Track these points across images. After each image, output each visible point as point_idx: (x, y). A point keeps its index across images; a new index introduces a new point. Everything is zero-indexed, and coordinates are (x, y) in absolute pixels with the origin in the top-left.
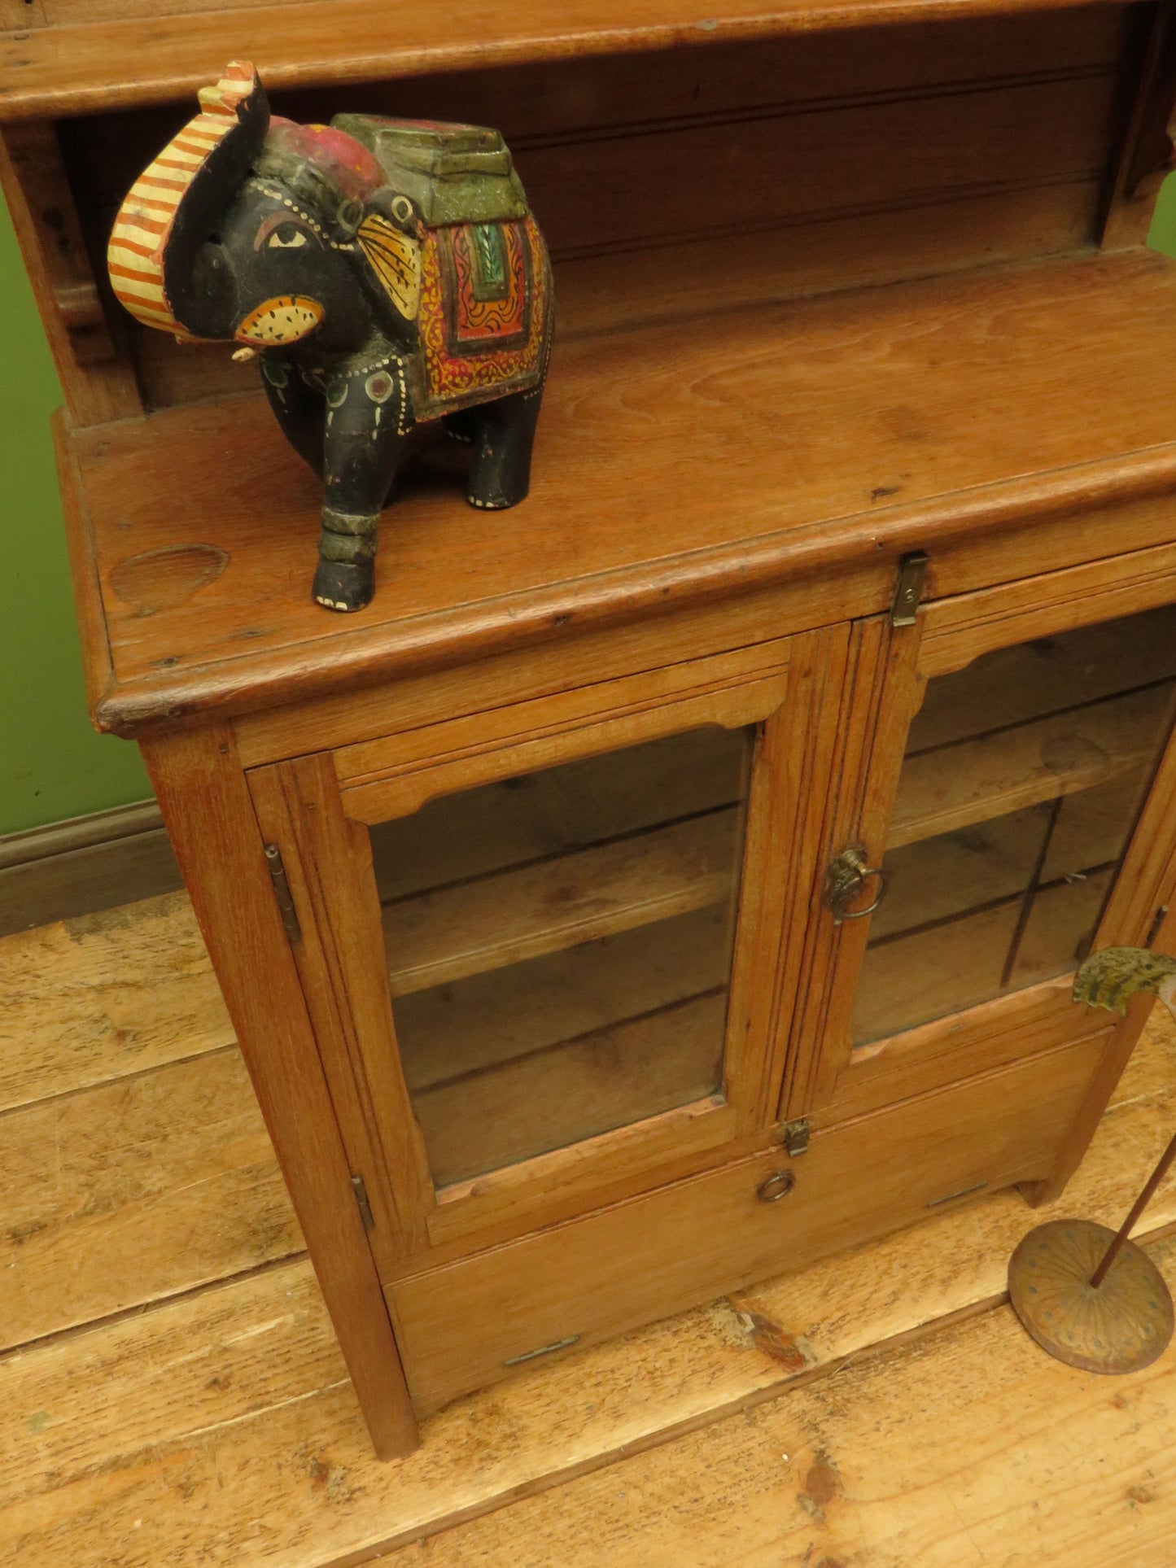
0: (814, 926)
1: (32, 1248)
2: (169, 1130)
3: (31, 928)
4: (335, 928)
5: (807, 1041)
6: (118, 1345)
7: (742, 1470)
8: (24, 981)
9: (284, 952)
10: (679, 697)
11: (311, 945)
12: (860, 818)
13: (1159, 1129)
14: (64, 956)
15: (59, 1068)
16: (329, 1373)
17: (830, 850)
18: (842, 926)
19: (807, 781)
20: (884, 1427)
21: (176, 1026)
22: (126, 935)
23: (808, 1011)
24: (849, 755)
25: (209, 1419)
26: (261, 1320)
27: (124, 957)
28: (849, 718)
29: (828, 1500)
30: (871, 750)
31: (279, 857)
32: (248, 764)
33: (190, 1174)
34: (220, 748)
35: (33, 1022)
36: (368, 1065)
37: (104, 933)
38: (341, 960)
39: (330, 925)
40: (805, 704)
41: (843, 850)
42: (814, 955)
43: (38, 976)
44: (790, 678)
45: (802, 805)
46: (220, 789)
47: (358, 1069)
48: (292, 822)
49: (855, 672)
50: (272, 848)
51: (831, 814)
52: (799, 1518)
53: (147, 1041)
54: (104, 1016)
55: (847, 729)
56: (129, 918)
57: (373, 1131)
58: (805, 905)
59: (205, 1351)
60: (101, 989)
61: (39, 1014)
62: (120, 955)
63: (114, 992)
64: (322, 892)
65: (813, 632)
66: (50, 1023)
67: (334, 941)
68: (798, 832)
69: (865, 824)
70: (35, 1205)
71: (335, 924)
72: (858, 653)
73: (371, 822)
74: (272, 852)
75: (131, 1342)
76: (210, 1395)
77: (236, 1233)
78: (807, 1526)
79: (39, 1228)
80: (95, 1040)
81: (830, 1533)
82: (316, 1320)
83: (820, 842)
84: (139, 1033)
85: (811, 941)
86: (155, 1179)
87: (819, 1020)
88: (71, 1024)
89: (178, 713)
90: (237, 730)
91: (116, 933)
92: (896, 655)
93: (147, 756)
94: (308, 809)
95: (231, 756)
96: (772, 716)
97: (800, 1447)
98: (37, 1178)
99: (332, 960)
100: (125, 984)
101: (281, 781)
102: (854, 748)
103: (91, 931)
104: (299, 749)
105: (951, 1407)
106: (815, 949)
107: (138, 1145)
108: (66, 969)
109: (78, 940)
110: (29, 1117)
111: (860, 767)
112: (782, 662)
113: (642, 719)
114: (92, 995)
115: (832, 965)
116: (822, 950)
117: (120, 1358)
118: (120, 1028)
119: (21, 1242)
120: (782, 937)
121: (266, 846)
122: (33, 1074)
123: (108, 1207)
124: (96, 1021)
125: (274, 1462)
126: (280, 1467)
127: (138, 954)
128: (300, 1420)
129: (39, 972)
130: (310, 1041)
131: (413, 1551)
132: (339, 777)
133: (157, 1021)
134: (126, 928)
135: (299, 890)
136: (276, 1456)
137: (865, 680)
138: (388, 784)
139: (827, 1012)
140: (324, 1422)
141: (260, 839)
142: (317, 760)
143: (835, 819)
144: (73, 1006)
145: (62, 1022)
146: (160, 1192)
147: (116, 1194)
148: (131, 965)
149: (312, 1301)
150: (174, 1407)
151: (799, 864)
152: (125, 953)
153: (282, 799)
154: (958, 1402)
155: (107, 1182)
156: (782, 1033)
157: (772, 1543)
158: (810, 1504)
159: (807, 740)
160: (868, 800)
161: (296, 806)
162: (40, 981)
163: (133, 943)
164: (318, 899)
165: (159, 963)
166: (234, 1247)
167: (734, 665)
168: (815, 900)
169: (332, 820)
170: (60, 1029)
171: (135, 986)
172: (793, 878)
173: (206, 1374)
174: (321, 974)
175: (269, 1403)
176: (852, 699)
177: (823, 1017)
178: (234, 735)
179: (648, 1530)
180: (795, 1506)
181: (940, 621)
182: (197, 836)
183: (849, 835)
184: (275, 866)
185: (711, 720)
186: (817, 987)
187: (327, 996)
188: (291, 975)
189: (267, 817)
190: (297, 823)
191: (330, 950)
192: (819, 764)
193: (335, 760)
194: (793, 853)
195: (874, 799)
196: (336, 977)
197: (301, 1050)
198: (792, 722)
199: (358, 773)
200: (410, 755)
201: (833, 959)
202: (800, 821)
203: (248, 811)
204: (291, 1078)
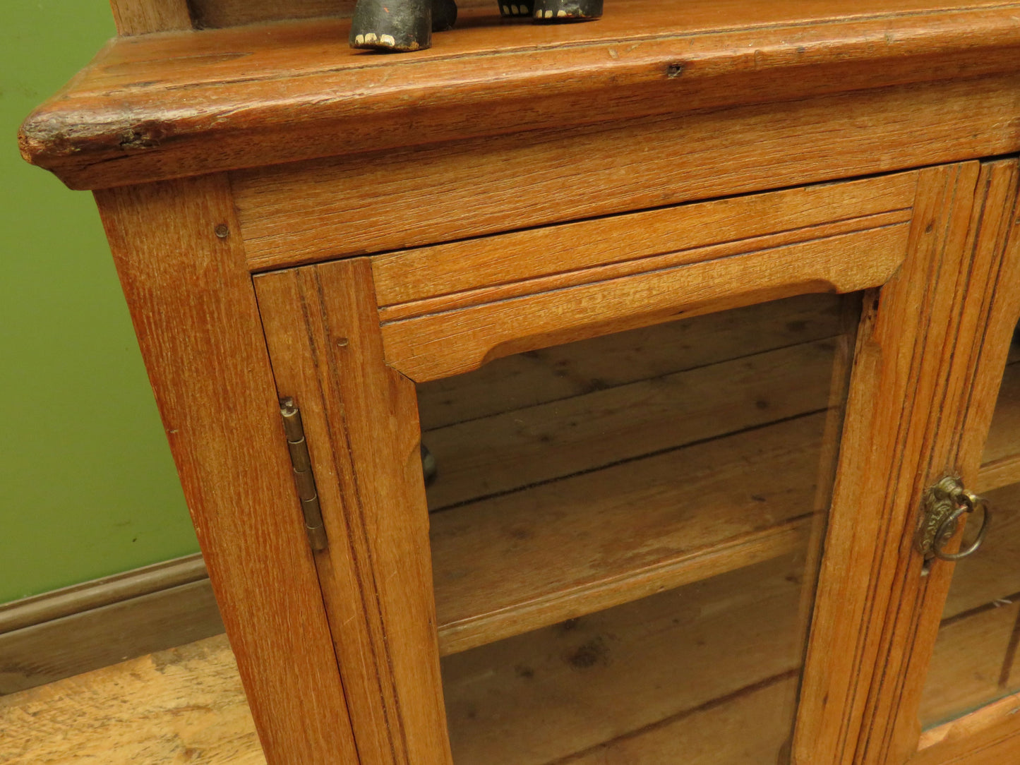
0: (902, 576)
3: (125, 660)
4: (372, 536)
5: (880, 721)
8: (112, 706)
9: (306, 566)
10: (795, 236)
11: (340, 559)
12: (961, 435)
14: (149, 683)
17: (927, 476)
18: (929, 576)
19: (914, 380)
21: (236, 743)
22: (202, 665)
23: (885, 684)
24: (960, 348)
27: (198, 684)
28: (964, 298)
30: (981, 347)
31: (299, 415)
32: (256, 262)
34: (217, 231)
35: (116, 742)
36: (410, 738)
37: (183, 663)
38: (378, 585)
39: (365, 532)
40: (923, 270)
41: (941, 476)
42: (898, 613)
43: (125, 702)
44: (912, 229)
45: (906, 412)
46: (218, 301)
47: (397, 743)
48: (316, 366)
49: (977, 236)
50: (290, 404)
51: (933, 426)
53: (210, 757)
54: (176, 735)
55: (961, 314)
56: (206, 650)
58: (895, 545)
60: (176, 712)
61: (121, 735)
62: (195, 682)
63: (187, 714)
64: (356, 480)
65: (941, 168)
66: (129, 743)
67: (370, 557)
68: (900, 447)
69: (965, 445)
71: (371, 527)
72: (983, 207)
73: (420, 378)
74: (290, 410)
80: (166, 758)
83: (919, 465)
84: (204, 750)
85: (897, 592)
87: (894, 696)
88: (147, 744)
89: (147, 137)
90: (241, 205)
91: (193, 664)
94: (339, 346)
95: (232, 245)
96: (888, 282)
99: (367, 585)
100: (197, 707)
101: (302, 298)
102: (965, 337)
103: (173, 662)
104: (326, 248)
106: (900, 605)
108: (149, 695)
109: (162, 670)
111: (968, 368)
112: (906, 205)
113: (750, 263)
114: (168, 717)
115: (914, 627)
116: (906, 608)
118: (188, 746)
120: (869, 587)
121: (282, 402)
124: (168, 741)
127: (210, 681)
129: (127, 698)
130: (338, 701)
132: (380, 302)
133: (220, 739)
134: (202, 659)
135: (324, 472)
137: (987, 245)
138: (443, 320)
139: (903, 687)
141: (273, 390)
142: (351, 268)
143: (937, 434)
144: (152, 727)
145: (140, 742)
148: (203, 690)
151: (895, 492)
152: (199, 680)
153: (303, 327)
156: (857, 713)
159: (920, 322)
160: (972, 411)
161: (321, 340)
162: (127, 705)
163: (207, 671)
164: (350, 491)
165: (227, 688)
167: (854, 200)
168: (907, 542)
169: (369, 370)
170: (137, 748)
171: (205, 708)
172: (887, 511)
174: (354, 607)
176: (970, 273)
177: (899, 692)
178: (237, 210)
182: (187, 374)
183: (948, 459)
184: (294, 433)
185: (824, 276)
186: (897, 654)
187: (361, 637)
188: (315, 602)
189: (283, 355)
190: (324, 368)
191: (365, 569)
192: (929, 357)
193: (375, 273)
194: (892, 472)
195: (977, 413)
196: (373, 609)
197: (328, 715)
198: (908, 293)
199: (405, 298)
200: (471, 278)
201: (915, 619)
202: (902, 433)
203: (257, 339)
204: (316, 755)
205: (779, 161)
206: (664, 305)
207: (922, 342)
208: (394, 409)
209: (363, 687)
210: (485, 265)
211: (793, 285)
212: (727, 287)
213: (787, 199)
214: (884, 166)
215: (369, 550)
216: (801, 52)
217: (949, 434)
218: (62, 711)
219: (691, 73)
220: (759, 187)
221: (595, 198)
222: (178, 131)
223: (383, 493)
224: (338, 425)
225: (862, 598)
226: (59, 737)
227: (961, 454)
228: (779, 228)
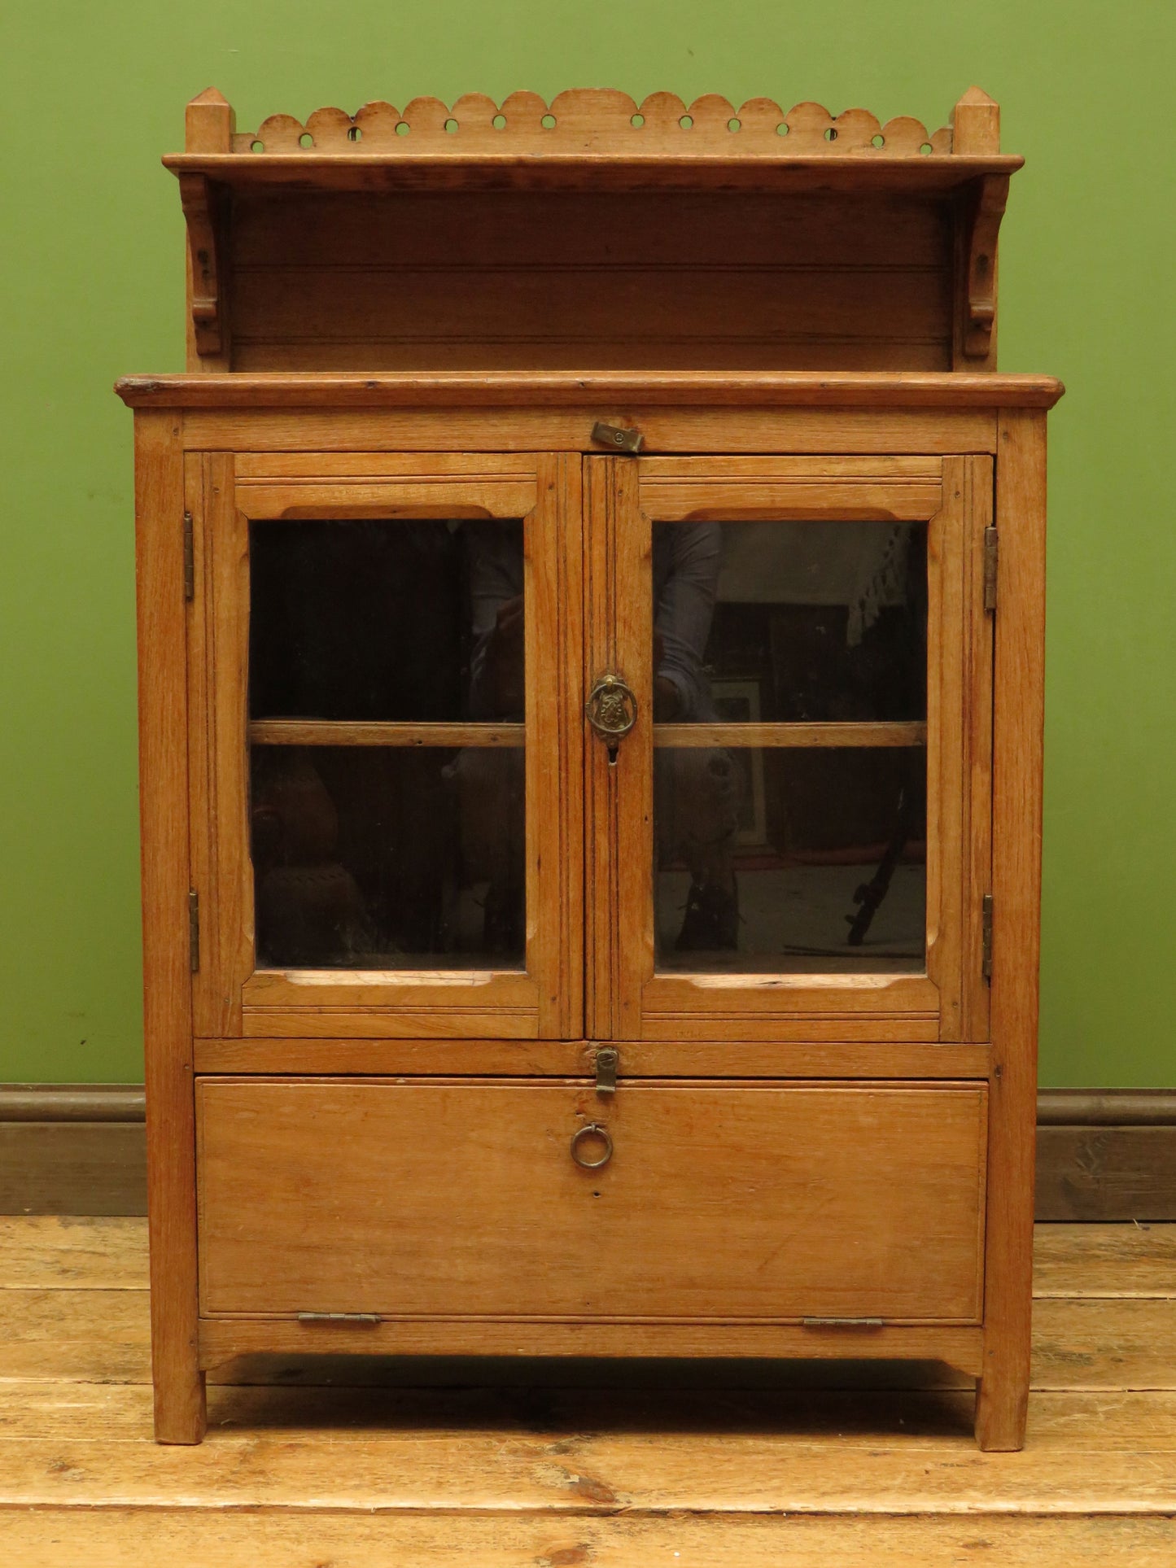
0: (589, 756)
4: (216, 601)
5: (601, 916)
9: (181, 606)
10: (459, 479)
11: (198, 605)
12: (615, 642)
17: (592, 669)
18: (617, 771)
19: (563, 587)
23: (596, 871)
24: (596, 575)
28: (590, 538)
30: (614, 577)
31: (192, 521)
32: (187, 447)
34: (174, 432)
36: (219, 753)
38: (215, 633)
39: (213, 597)
40: (553, 512)
41: (604, 673)
42: (593, 793)
44: (538, 487)
45: (562, 609)
46: (169, 461)
47: (211, 753)
48: (203, 500)
49: (590, 498)
50: (189, 515)
51: (588, 629)
55: (591, 548)
57: (213, 839)
64: (213, 566)
65: (552, 453)
67: (213, 614)
68: (562, 640)
69: (619, 652)
71: (216, 593)
72: (590, 481)
73: (249, 518)
74: (189, 518)
83: (583, 656)
87: (610, 889)
89: (155, 388)
90: (186, 422)
92: (621, 491)
93: (137, 427)
94: (215, 492)
95: (179, 438)
96: (526, 516)
99: (209, 630)
101: (203, 466)
102: (598, 567)
104: (216, 445)
111: (607, 590)
112: (531, 472)
113: (432, 489)
115: (612, 816)
116: (601, 793)
120: (560, 756)
121: (186, 512)
130: (183, 706)
132: (236, 475)
135: (198, 554)
138: (266, 489)
139: (618, 885)
141: (183, 507)
142: (225, 456)
143: (592, 636)
151: (566, 675)
153: (201, 479)
159: (558, 546)
160: (620, 625)
161: (207, 488)
164: (209, 570)
167: (492, 464)
168: (587, 723)
169: (227, 507)
174: (201, 644)
176: (591, 522)
177: (614, 888)
178: (183, 424)
181: (651, 471)
182: (150, 490)
183: (608, 659)
184: (188, 529)
185: (480, 504)
186: (602, 840)
187: (202, 664)
188: (181, 632)
189: (190, 491)
190: (207, 501)
191: (209, 621)
192: (571, 573)
193: (236, 461)
194: (560, 660)
195: (625, 627)
196: (210, 648)
197: (176, 713)
198: (544, 526)
199: (248, 475)
200: (278, 471)
201: (613, 807)
202: (562, 629)
203: (180, 481)
204: (165, 740)
205: (445, 437)
206: (380, 504)
207: (562, 561)
208: (236, 528)
209: (198, 699)
210: (286, 466)
211: (462, 507)
212: (418, 500)
213: (451, 457)
214: (511, 447)
215: (213, 609)
216: (437, 383)
217: (603, 637)
219: (378, 386)
220: (433, 448)
221: (342, 442)
222: (166, 386)
223: (225, 576)
224: (208, 532)
225: (555, 764)
227: (620, 658)
228: (447, 473)
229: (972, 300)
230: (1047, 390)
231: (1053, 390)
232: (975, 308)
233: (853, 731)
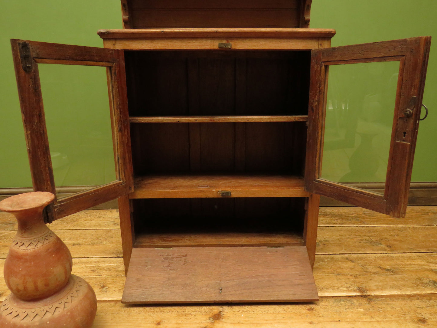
1: (75, 247)
2: (114, 237)
3: (110, 209)
6: (79, 261)
7: (199, 310)
8: (103, 215)
13: (352, 280)
15: (100, 226)
16: (117, 274)
20: (240, 312)
25: (87, 275)
26: (110, 264)
29: (217, 320)
33: (113, 243)
43: (106, 215)
52: (207, 321)
54: (114, 221)
59: (95, 266)
60: (116, 218)
61: (102, 219)
70: (80, 241)
75: (82, 261)
76: (91, 272)
77: (115, 252)
78: (209, 323)
79: (79, 244)
80: (110, 224)
81: (214, 325)
82: (120, 266)
86: (106, 242)
88: (107, 221)
97: (216, 310)
98: (84, 238)
105: (262, 313)
107: (106, 237)
109: (117, 212)
110: (89, 231)
117: (78, 263)
118: (115, 223)
119: (74, 245)
122: (95, 226)
123: (94, 244)
124: (112, 222)
125: (95, 284)
126: (96, 284)
128: (105, 279)
131: (113, 303)
136: (96, 283)
140: (110, 280)
144: (110, 220)
146: (105, 244)
147: (97, 243)
149: (122, 263)
150: (82, 272)
154: (264, 312)
155: (96, 241)
157: (197, 323)
158: (212, 319)
166: (113, 253)
173: (92, 269)
175: (102, 276)
179: (168, 313)
180: (208, 319)
218: (92, 214)
226: (90, 218)
229: (305, 16)
230: (332, 32)
231: (334, 32)
232: (306, 18)
233: (279, 118)
